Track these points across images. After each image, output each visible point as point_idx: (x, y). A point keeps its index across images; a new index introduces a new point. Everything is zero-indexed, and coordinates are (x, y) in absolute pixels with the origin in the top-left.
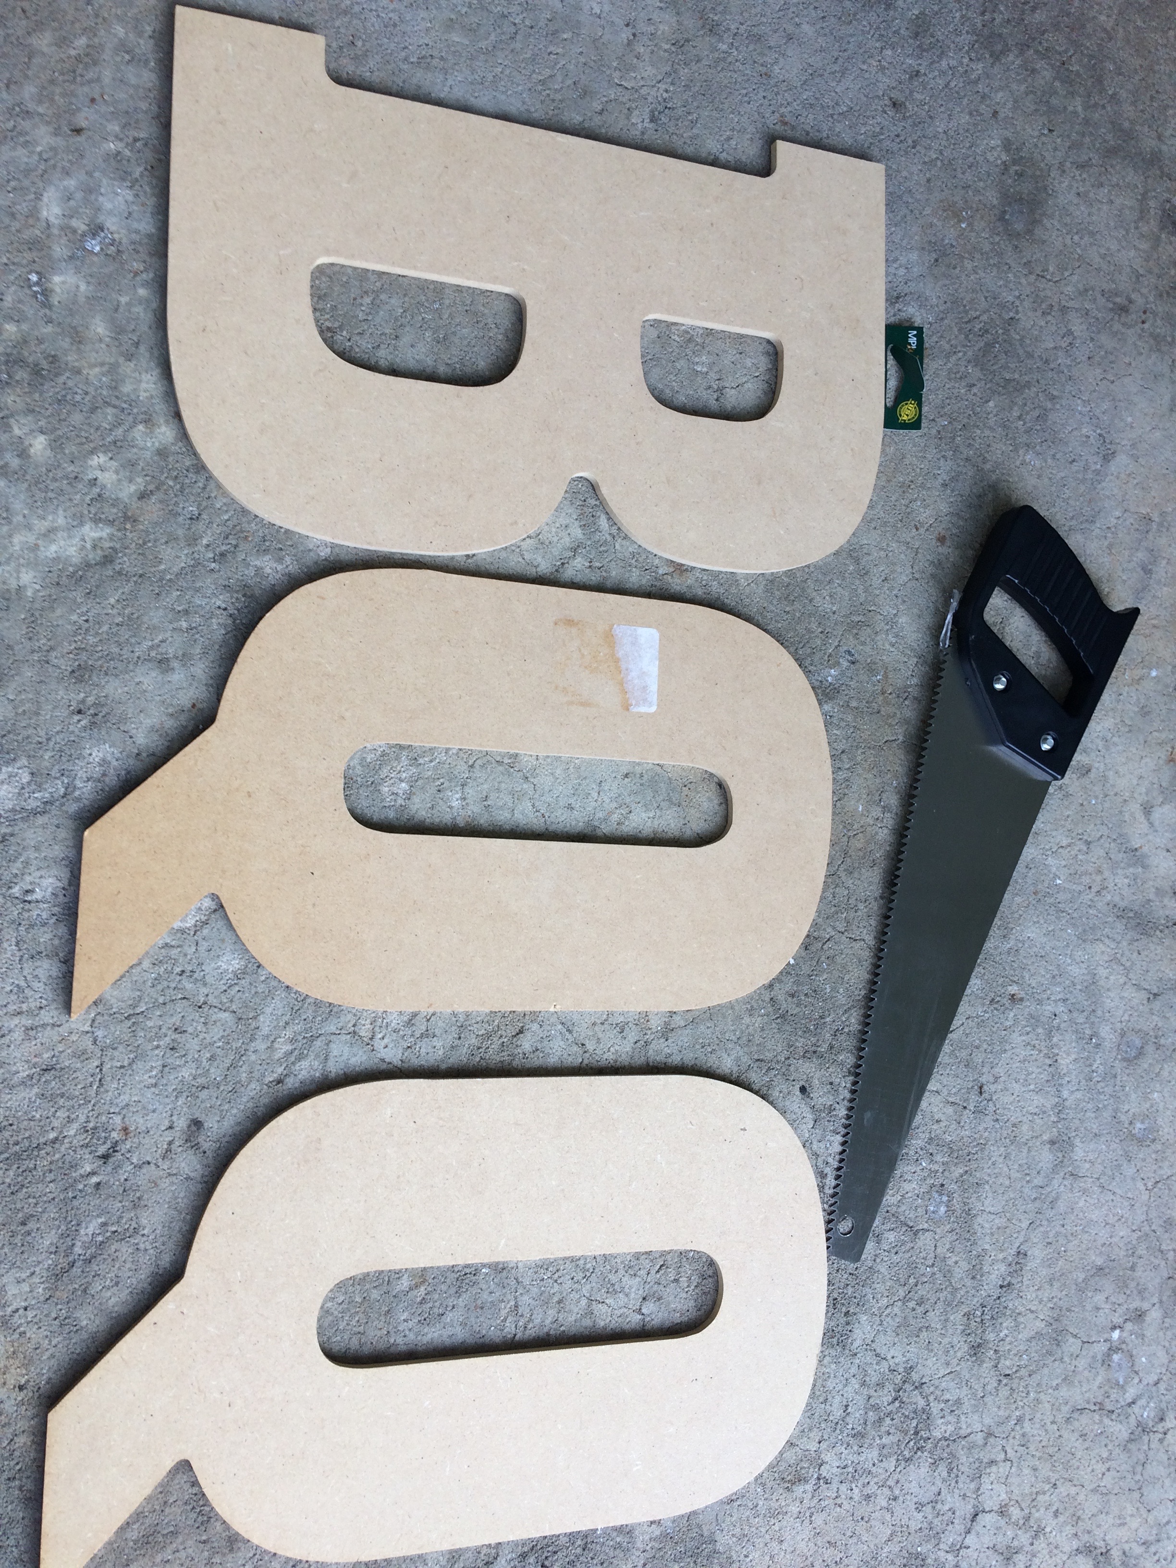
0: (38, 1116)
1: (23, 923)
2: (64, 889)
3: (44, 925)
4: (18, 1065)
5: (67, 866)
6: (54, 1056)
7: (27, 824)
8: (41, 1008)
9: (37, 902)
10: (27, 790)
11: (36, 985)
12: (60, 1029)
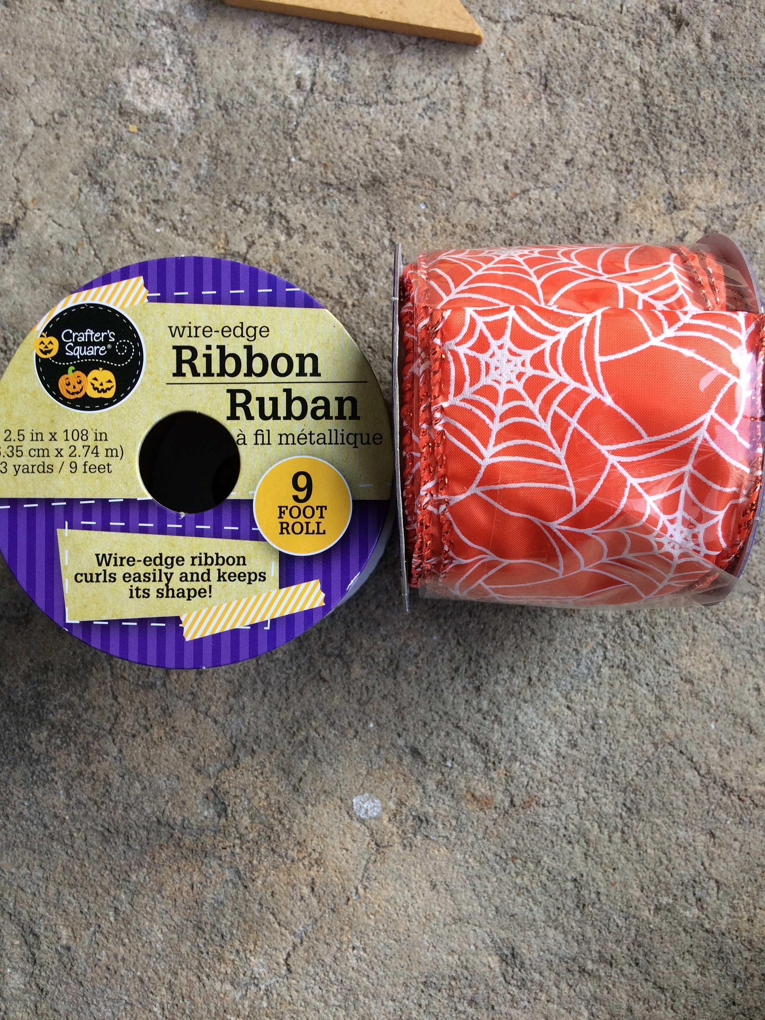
0: (607, 102)
1: (341, 94)
2: (301, 41)
3: (347, 67)
4: (532, 119)
5: (271, 32)
6: (529, 75)
7: (207, 76)
8: (460, 84)
9: (314, 75)
10: (160, 73)
11: (428, 86)
12: (494, 61)
